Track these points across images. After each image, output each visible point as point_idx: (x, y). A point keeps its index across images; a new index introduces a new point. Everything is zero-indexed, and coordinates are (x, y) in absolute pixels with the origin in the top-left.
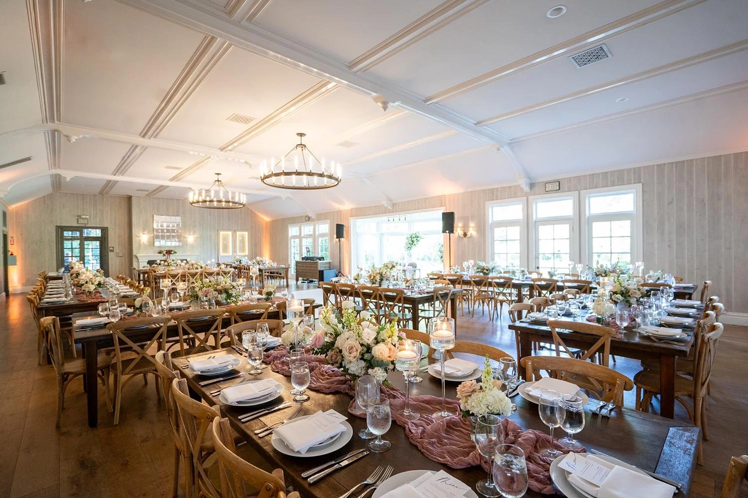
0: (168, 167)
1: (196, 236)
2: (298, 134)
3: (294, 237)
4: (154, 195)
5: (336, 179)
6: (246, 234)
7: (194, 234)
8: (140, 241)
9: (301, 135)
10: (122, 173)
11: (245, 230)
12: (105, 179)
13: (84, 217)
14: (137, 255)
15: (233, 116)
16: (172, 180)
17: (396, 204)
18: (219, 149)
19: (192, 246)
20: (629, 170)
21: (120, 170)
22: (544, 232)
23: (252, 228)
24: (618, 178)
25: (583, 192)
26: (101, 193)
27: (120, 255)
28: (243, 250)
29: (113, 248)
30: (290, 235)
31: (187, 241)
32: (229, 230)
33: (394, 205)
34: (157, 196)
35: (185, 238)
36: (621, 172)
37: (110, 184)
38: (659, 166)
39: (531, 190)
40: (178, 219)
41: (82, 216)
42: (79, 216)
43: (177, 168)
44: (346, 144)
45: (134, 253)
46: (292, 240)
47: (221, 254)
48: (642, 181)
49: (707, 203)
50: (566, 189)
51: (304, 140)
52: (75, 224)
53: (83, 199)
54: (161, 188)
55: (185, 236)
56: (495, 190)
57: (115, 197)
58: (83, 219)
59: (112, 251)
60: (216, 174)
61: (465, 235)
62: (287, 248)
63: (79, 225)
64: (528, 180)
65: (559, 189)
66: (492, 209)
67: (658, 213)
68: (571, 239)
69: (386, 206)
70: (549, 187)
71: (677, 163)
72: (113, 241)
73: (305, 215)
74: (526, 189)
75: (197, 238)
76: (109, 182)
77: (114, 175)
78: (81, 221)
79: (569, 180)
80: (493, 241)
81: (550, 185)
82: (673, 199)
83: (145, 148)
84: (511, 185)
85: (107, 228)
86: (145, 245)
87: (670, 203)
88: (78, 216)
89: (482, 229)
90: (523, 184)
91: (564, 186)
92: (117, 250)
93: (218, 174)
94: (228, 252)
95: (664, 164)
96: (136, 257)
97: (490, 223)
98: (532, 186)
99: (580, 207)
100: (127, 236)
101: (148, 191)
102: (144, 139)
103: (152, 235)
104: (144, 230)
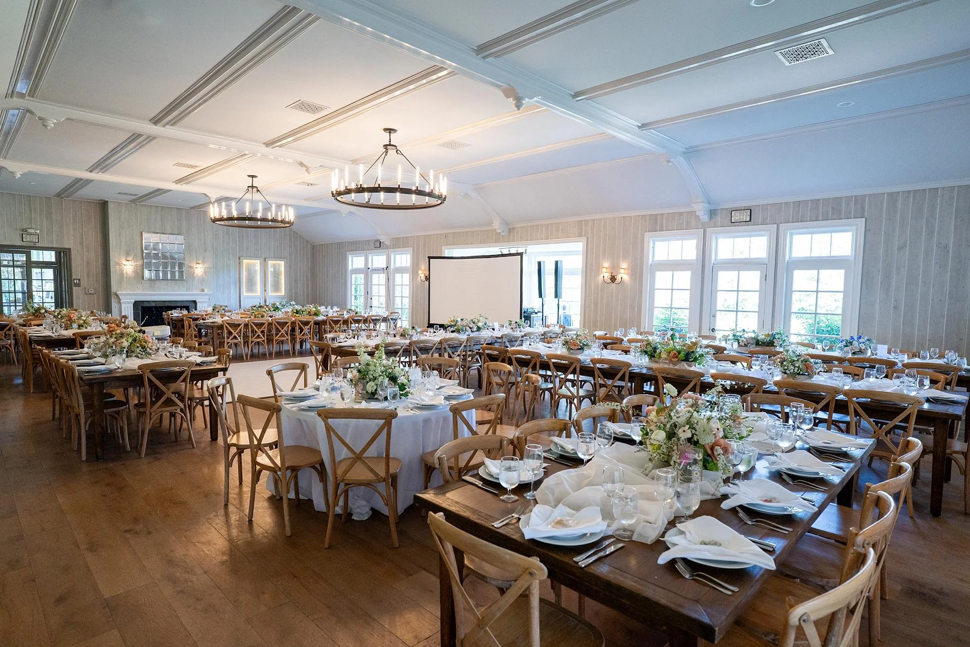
0: (178, 165)
1: (206, 265)
2: (385, 130)
3: (357, 271)
4: (144, 201)
5: (439, 197)
6: (282, 263)
7: (203, 262)
8: (121, 270)
9: (390, 131)
10: (103, 171)
11: (280, 258)
12: (72, 177)
13: (33, 231)
14: (118, 292)
15: (298, 103)
16: (178, 181)
17: (514, 229)
18: (264, 144)
19: (202, 280)
20: (849, 198)
21: (101, 165)
22: (725, 279)
23: (290, 254)
24: (833, 208)
25: (782, 226)
26: (59, 195)
27: (90, 292)
28: (276, 287)
29: (79, 280)
30: (350, 268)
31: (194, 273)
32: (256, 257)
33: (511, 230)
34: (150, 202)
35: (191, 267)
36: (838, 200)
37: (79, 183)
38: (890, 194)
39: (711, 219)
40: (180, 239)
41: (29, 231)
42: (25, 230)
43: (192, 167)
44: (452, 145)
45: (114, 289)
46: (354, 276)
47: (245, 293)
48: (866, 214)
49: (951, 251)
50: (760, 221)
51: (395, 139)
52: (18, 243)
53: (30, 204)
54: (159, 192)
55: (192, 265)
56: (659, 217)
57: (80, 202)
58: (31, 234)
59: (78, 285)
60: (248, 176)
61: (613, 279)
62: (346, 288)
63: (24, 244)
64: (706, 205)
65: (750, 221)
66: (654, 244)
67: (884, 261)
68: (762, 292)
69: (498, 231)
70: (736, 217)
71: (915, 191)
72: (78, 269)
73: (375, 239)
74: (705, 218)
75: (210, 268)
76: (78, 180)
77: (91, 171)
78: (27, 238)
79: (765, 207)
80: (653, 289)
81: (738, 214)
82: (905, 243)
83: (151, 138)
84: (681, 210)
85: (70, 249)
86: (130, 278)
87: (901, 248)
88: (23, 230)
89: (637, 272)
90: (701, 210)
91: (758, 215)
92: (84, 283)
93: (253, 177)
94: (255, 291)
95: (898, 193)
96: (116, 294)
97: (650, 262)
98: (712, 213)
99: (777, 248)
100: (100, 262)
101: (135, 195)
102: (155, 127)
103: (140, 263)
104: (127, 254)
